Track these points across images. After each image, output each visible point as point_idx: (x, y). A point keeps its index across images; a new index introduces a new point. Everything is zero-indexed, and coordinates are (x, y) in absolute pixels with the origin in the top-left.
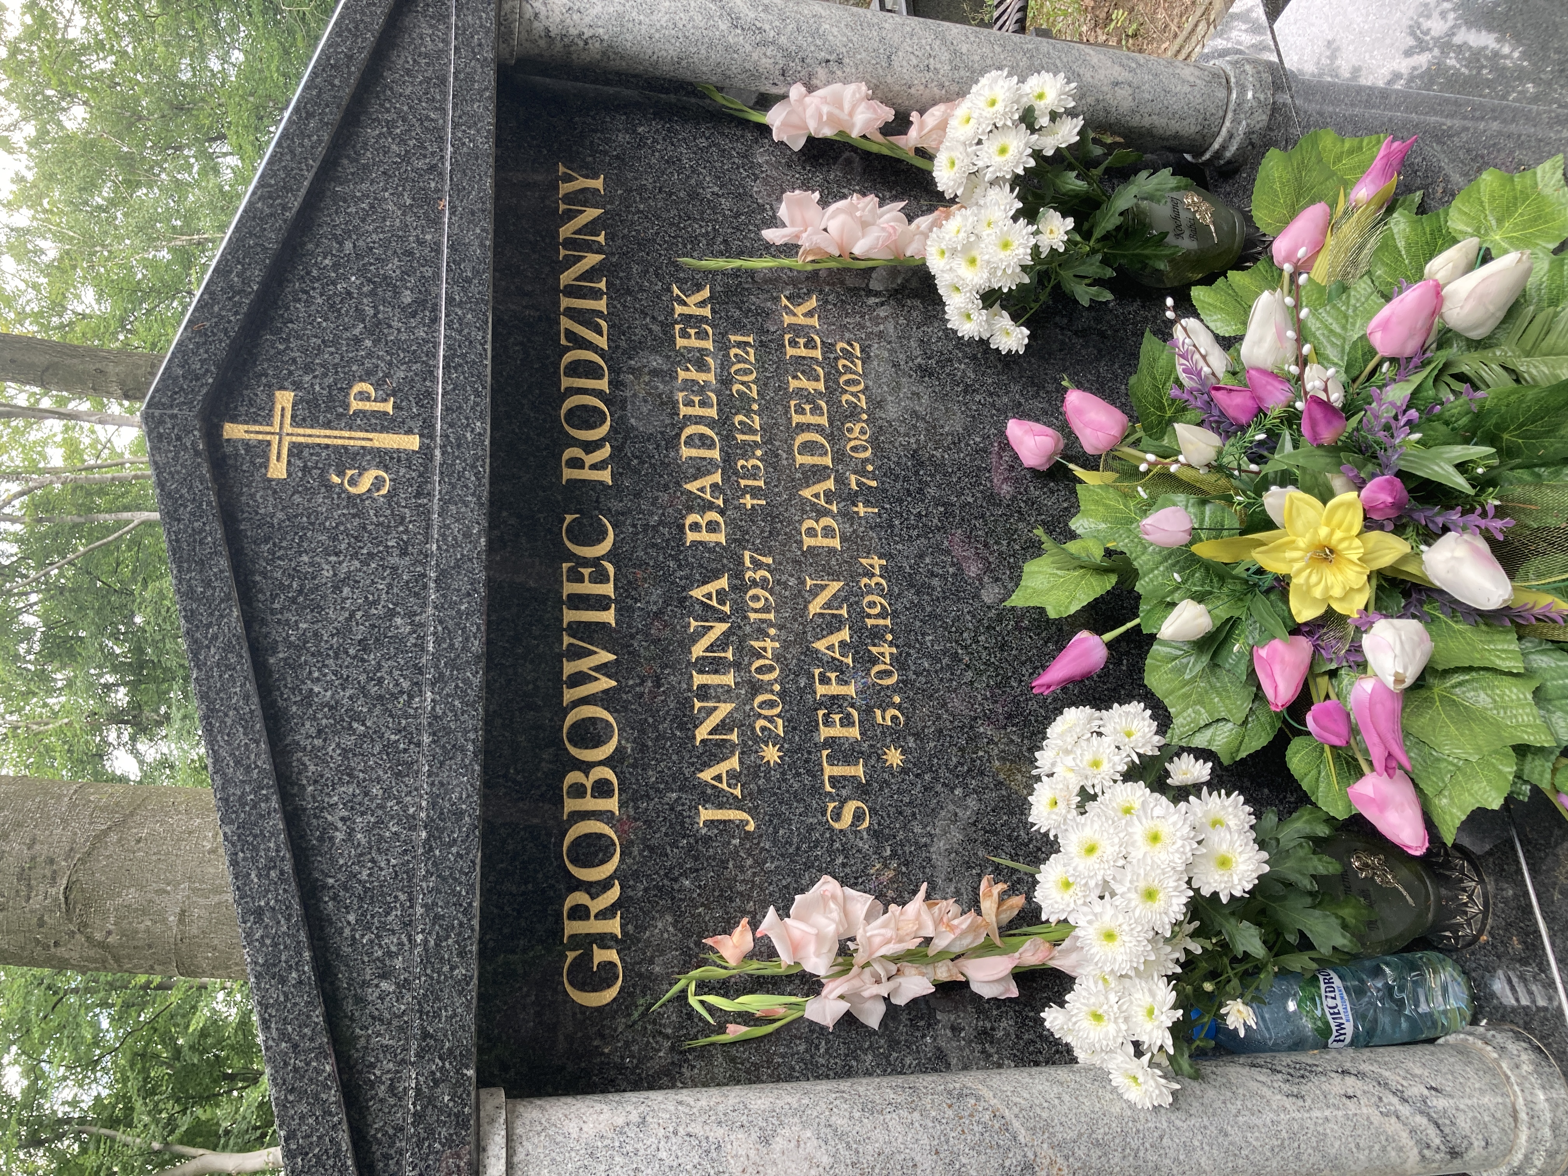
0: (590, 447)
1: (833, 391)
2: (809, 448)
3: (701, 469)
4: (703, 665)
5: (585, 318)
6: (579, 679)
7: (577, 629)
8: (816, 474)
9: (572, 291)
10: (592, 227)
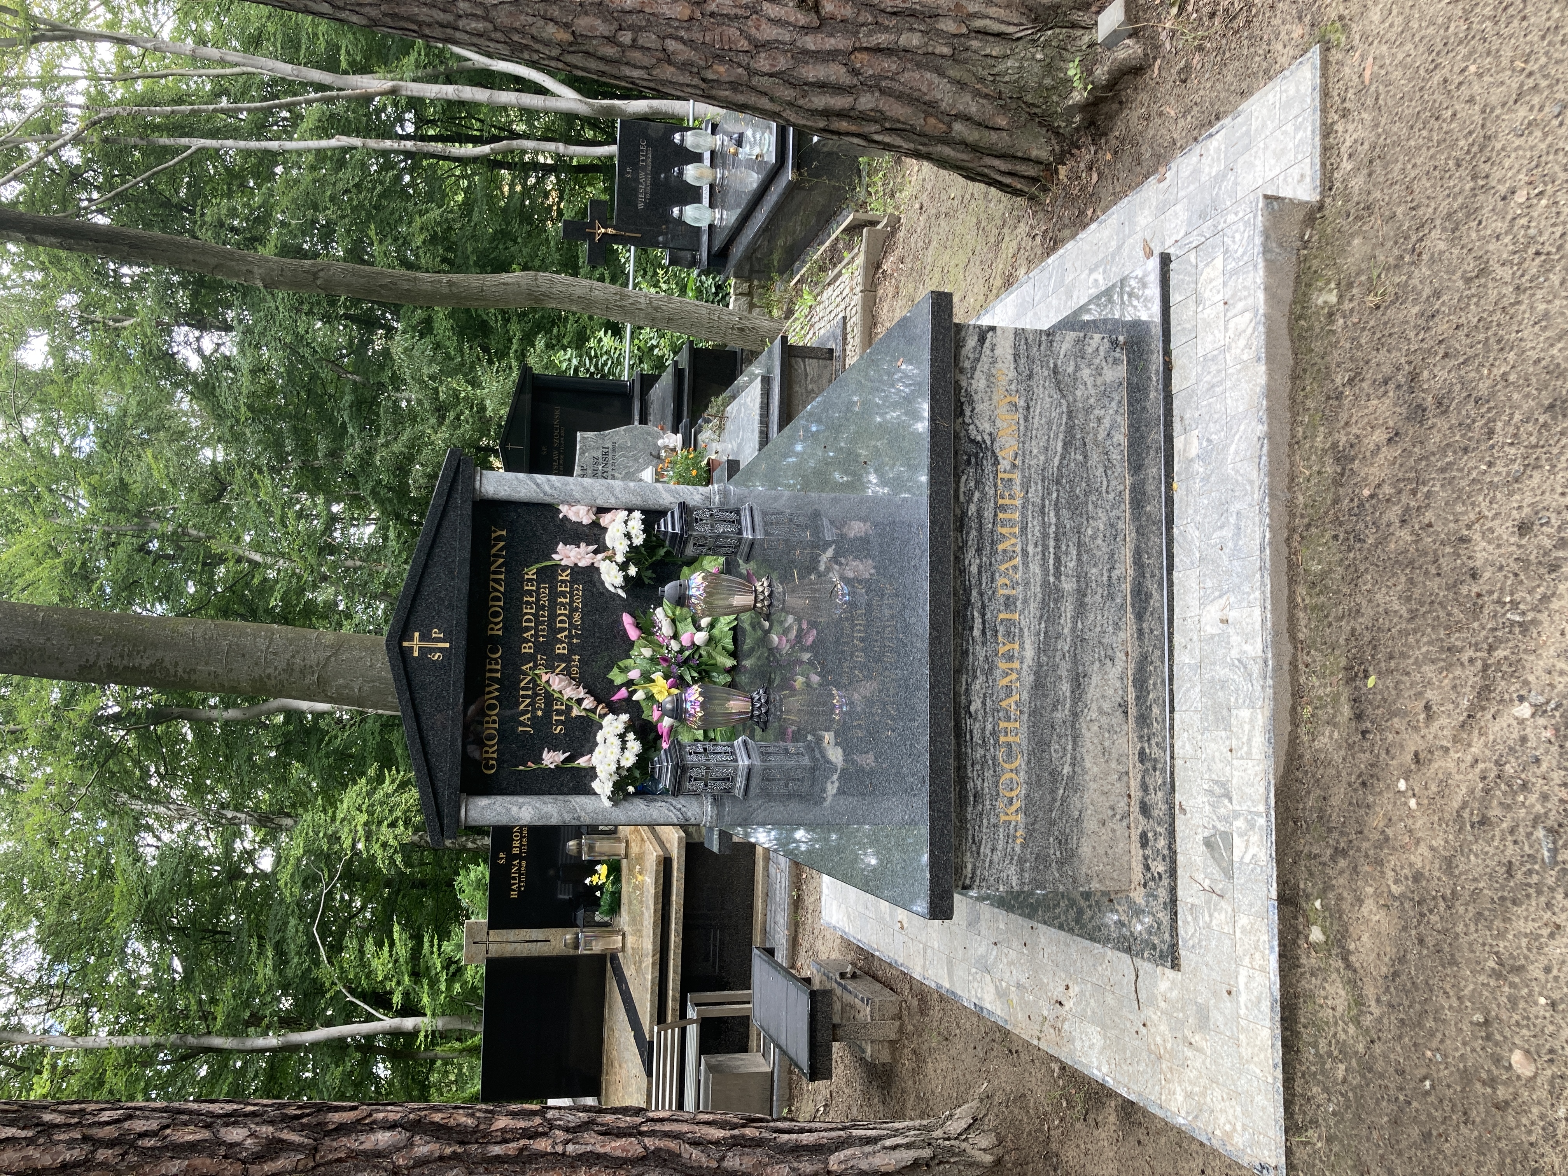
0: (497, 624)
1: (571, 603)
2: (561, 621)
3: (528, 629)
4: (524, 689)
5: (497, 581)
6: (490, 692)
7: (490, 679)
8: (563, 630)
9: (495, 573)
10: (501, 550)
